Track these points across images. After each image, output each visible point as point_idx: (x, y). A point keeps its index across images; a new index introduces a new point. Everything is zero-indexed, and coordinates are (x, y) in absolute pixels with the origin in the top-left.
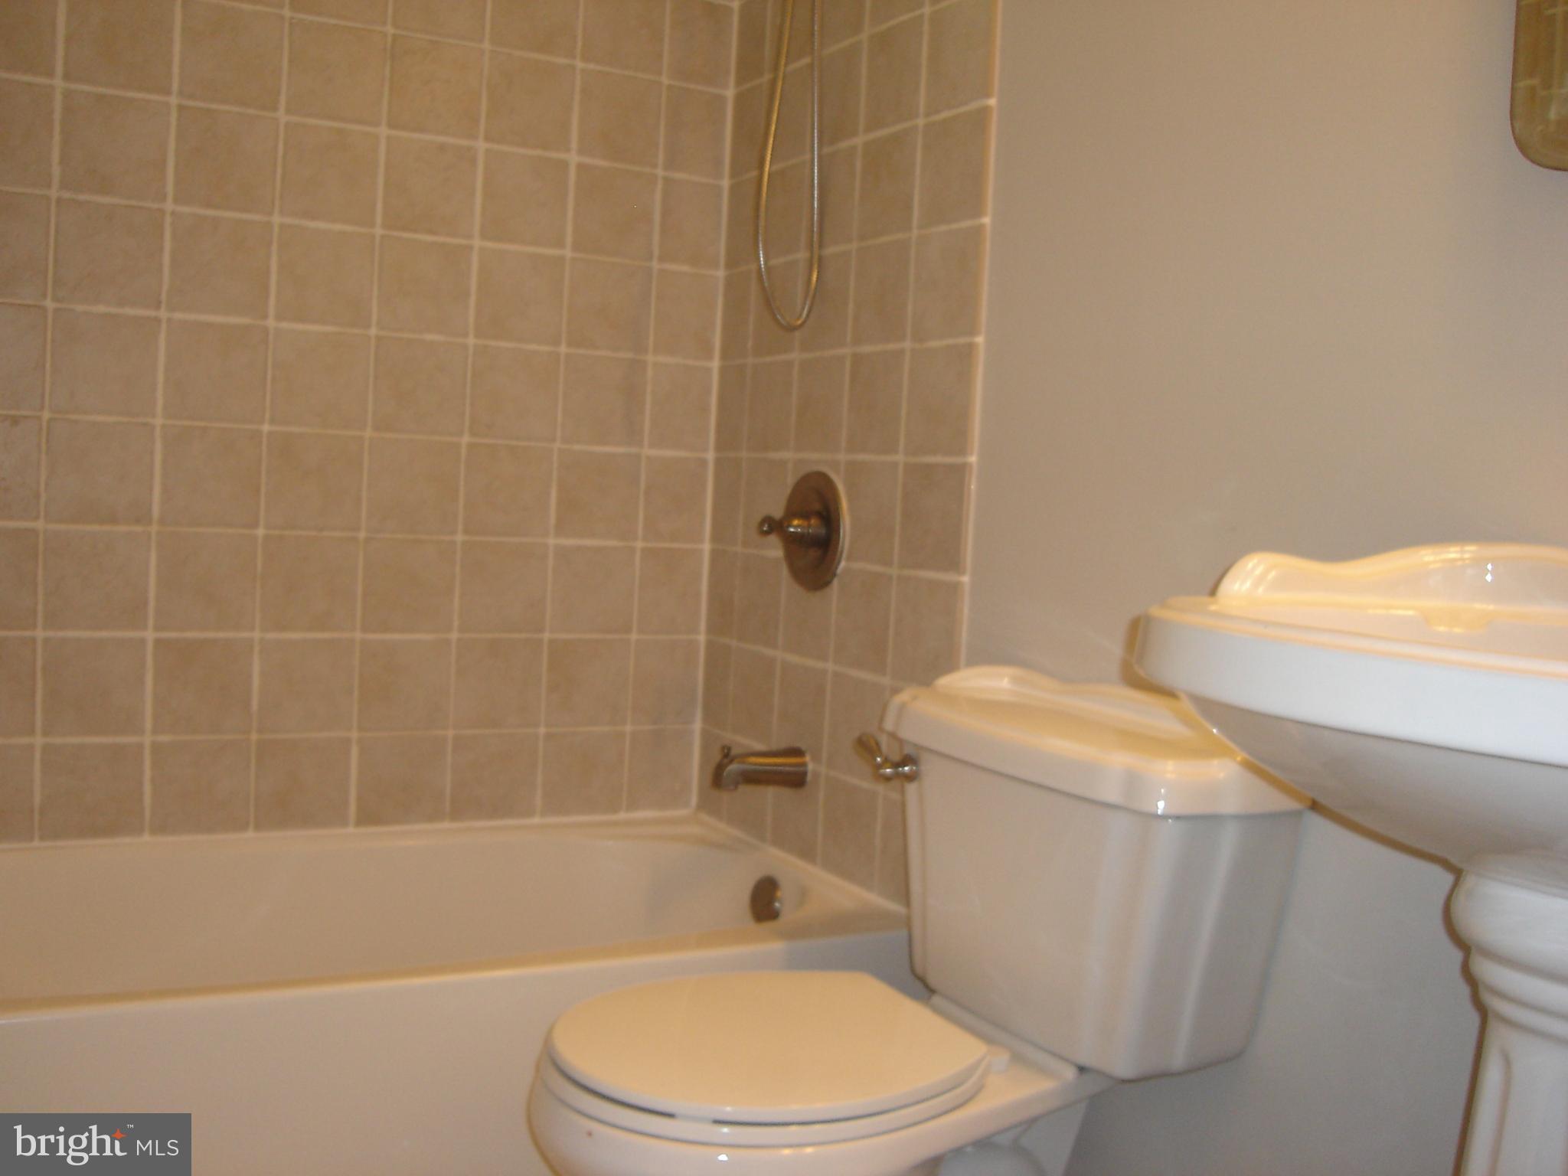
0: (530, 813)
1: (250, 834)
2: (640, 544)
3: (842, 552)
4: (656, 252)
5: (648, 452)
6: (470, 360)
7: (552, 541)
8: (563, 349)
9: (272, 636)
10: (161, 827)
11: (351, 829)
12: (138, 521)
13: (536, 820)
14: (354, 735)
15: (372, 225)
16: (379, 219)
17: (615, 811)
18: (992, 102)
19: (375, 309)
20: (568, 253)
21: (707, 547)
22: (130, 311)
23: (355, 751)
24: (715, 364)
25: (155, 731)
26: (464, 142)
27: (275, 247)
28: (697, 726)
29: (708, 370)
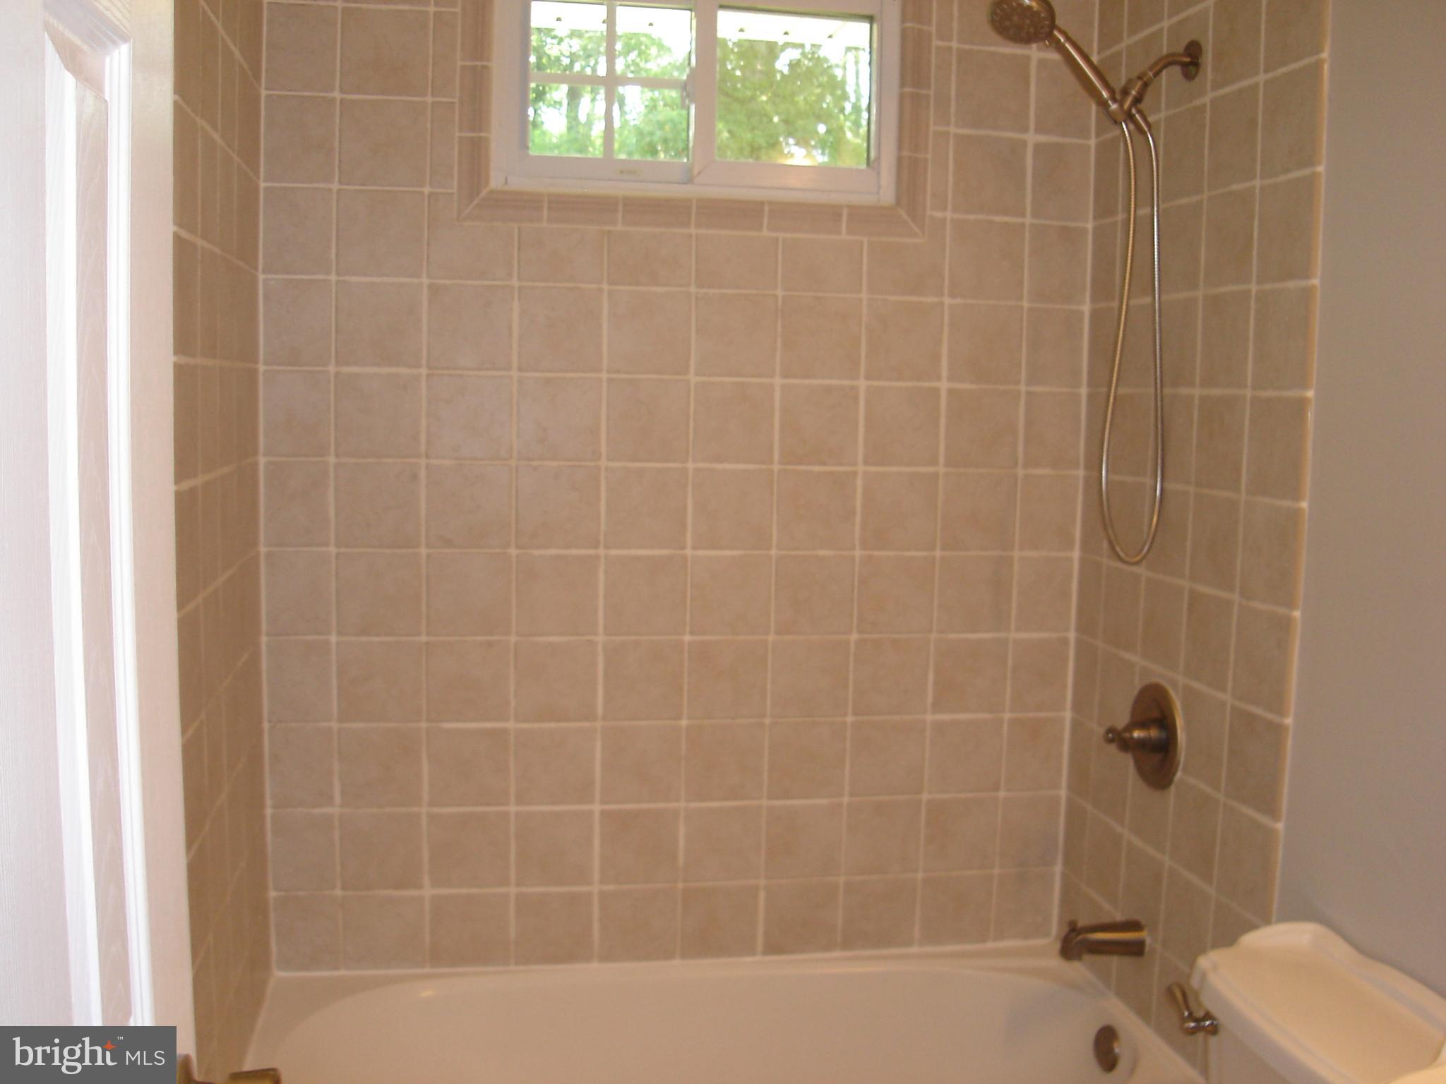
0: (909, 943)
1: (677, 962)
2: (1007, 716)
3: (1178, 765)
4: (1020, 462)
5: (1014, 635)
6: (857, 569)
7: (929, 717)
8: (938, 553)
9: (693, 805)
10: (606, 957)
11: (758, 958)
12: (587, 719)
13: (914, 949)
14: (762, 882)
15: (772, 462)
16: (776, 457)
17: (984, 941)
18: (1310, 394)
19: (775, 534)
20: (941, 470)
21: (1068, 715)
22: (574, 552)
23: (762, 895)
24: (1076, 554)
25: (602, 882)
26: (846, 383)
27: (690, 489)
28: (1058, 869)
29: (1070, 560)
